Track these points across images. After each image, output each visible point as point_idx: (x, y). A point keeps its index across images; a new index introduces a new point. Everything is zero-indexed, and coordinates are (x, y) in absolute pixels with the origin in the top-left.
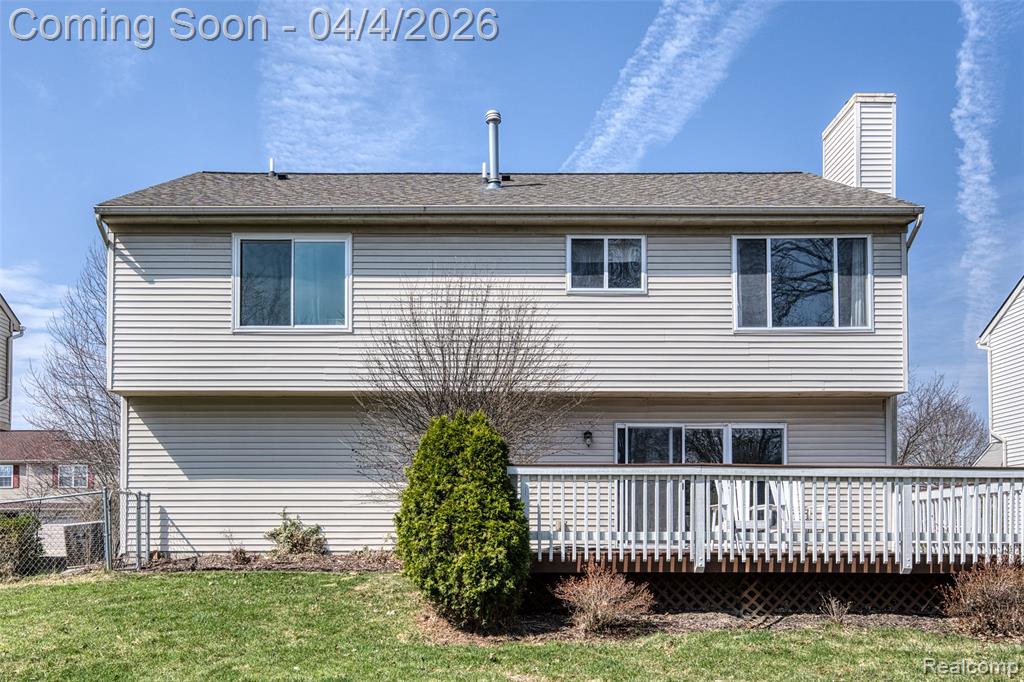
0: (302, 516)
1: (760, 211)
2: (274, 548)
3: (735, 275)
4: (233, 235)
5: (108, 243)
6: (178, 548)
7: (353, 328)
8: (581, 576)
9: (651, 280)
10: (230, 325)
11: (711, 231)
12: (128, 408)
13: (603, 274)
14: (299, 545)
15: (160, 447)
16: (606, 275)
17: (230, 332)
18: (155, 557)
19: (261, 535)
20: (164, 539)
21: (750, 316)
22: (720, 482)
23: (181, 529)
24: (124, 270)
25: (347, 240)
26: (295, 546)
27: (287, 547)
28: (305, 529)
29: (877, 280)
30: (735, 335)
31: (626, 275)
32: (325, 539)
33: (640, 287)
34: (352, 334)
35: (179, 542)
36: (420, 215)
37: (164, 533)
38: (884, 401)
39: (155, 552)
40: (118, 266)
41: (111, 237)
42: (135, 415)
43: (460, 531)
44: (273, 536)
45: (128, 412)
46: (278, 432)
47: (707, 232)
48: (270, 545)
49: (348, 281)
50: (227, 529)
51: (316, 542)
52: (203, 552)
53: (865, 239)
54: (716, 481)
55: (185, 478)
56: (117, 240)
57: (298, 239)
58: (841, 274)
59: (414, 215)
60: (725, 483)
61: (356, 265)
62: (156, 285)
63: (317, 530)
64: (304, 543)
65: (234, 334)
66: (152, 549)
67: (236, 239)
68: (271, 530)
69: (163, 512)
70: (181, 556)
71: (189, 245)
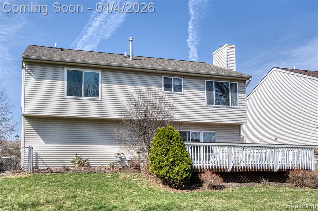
0: (82, 156)
1: (214, 74)
2: (73, 165)
3: (206, 90)
4: (65, 68)
5: (23, 67)
6: (41, 165)
7: (102, 99)
8: (204, 172)
9: (184, 90)
10: (63, 96)
11: (200, 78)
12: (25, 120)
13: (172, 88)
14: (82, 165)
15: (36, 133)
16: (173, 88)
17: (63, 98)
18: (34, 168)
19: (69, 162)
20: (37, 163)
21: (210, 102)
22: (213, 147)
23: (43, 159)
24: (28, 76)
25: (100, 72)
26: (81, 165)
27: (78, 165)
28: (83, 159)
29: (239, 94)
30: (206, 107)
31: (179, 88)
32: (89, 163)
33: (182, 92)
34: (101, 100)
35: (42, 164)
36: (123, 67)
37: (37, 160)
38: (239, 126)
39: (34, 167)
40: (26, 74)
41: (24, 65)
42: (27, 122)
43: (177, 160)
44: (73, 162)
45: (25, 121)
46: (74, 129)
47: (198, 78)
48: (72, 165)
49: (100, 85)
50: (61, 160)
51: (87, 164)
52: (50, 167)
53: (237, 83)
54: (212, 147)
55: (44, 143)
56: (26, 66)
57: (85, 71)
58: (231, 92)
59: (122, 67)
60: (215, 147)
61: (103, 80)
62: (39, 82)
63: (87, 160)
64: (84, 164)
65: (65, 98)
66: (33, 166)
67: (66, 70)
68: (72, 160)
69: (36, 154)
70: (42, 168)
71: (50, 70)
